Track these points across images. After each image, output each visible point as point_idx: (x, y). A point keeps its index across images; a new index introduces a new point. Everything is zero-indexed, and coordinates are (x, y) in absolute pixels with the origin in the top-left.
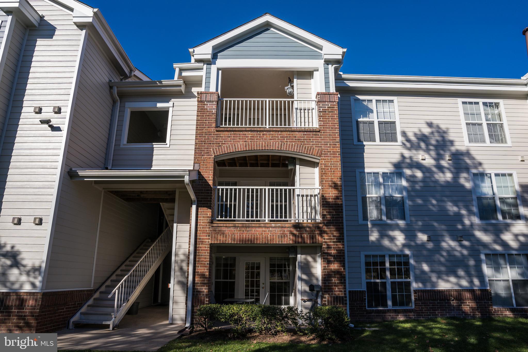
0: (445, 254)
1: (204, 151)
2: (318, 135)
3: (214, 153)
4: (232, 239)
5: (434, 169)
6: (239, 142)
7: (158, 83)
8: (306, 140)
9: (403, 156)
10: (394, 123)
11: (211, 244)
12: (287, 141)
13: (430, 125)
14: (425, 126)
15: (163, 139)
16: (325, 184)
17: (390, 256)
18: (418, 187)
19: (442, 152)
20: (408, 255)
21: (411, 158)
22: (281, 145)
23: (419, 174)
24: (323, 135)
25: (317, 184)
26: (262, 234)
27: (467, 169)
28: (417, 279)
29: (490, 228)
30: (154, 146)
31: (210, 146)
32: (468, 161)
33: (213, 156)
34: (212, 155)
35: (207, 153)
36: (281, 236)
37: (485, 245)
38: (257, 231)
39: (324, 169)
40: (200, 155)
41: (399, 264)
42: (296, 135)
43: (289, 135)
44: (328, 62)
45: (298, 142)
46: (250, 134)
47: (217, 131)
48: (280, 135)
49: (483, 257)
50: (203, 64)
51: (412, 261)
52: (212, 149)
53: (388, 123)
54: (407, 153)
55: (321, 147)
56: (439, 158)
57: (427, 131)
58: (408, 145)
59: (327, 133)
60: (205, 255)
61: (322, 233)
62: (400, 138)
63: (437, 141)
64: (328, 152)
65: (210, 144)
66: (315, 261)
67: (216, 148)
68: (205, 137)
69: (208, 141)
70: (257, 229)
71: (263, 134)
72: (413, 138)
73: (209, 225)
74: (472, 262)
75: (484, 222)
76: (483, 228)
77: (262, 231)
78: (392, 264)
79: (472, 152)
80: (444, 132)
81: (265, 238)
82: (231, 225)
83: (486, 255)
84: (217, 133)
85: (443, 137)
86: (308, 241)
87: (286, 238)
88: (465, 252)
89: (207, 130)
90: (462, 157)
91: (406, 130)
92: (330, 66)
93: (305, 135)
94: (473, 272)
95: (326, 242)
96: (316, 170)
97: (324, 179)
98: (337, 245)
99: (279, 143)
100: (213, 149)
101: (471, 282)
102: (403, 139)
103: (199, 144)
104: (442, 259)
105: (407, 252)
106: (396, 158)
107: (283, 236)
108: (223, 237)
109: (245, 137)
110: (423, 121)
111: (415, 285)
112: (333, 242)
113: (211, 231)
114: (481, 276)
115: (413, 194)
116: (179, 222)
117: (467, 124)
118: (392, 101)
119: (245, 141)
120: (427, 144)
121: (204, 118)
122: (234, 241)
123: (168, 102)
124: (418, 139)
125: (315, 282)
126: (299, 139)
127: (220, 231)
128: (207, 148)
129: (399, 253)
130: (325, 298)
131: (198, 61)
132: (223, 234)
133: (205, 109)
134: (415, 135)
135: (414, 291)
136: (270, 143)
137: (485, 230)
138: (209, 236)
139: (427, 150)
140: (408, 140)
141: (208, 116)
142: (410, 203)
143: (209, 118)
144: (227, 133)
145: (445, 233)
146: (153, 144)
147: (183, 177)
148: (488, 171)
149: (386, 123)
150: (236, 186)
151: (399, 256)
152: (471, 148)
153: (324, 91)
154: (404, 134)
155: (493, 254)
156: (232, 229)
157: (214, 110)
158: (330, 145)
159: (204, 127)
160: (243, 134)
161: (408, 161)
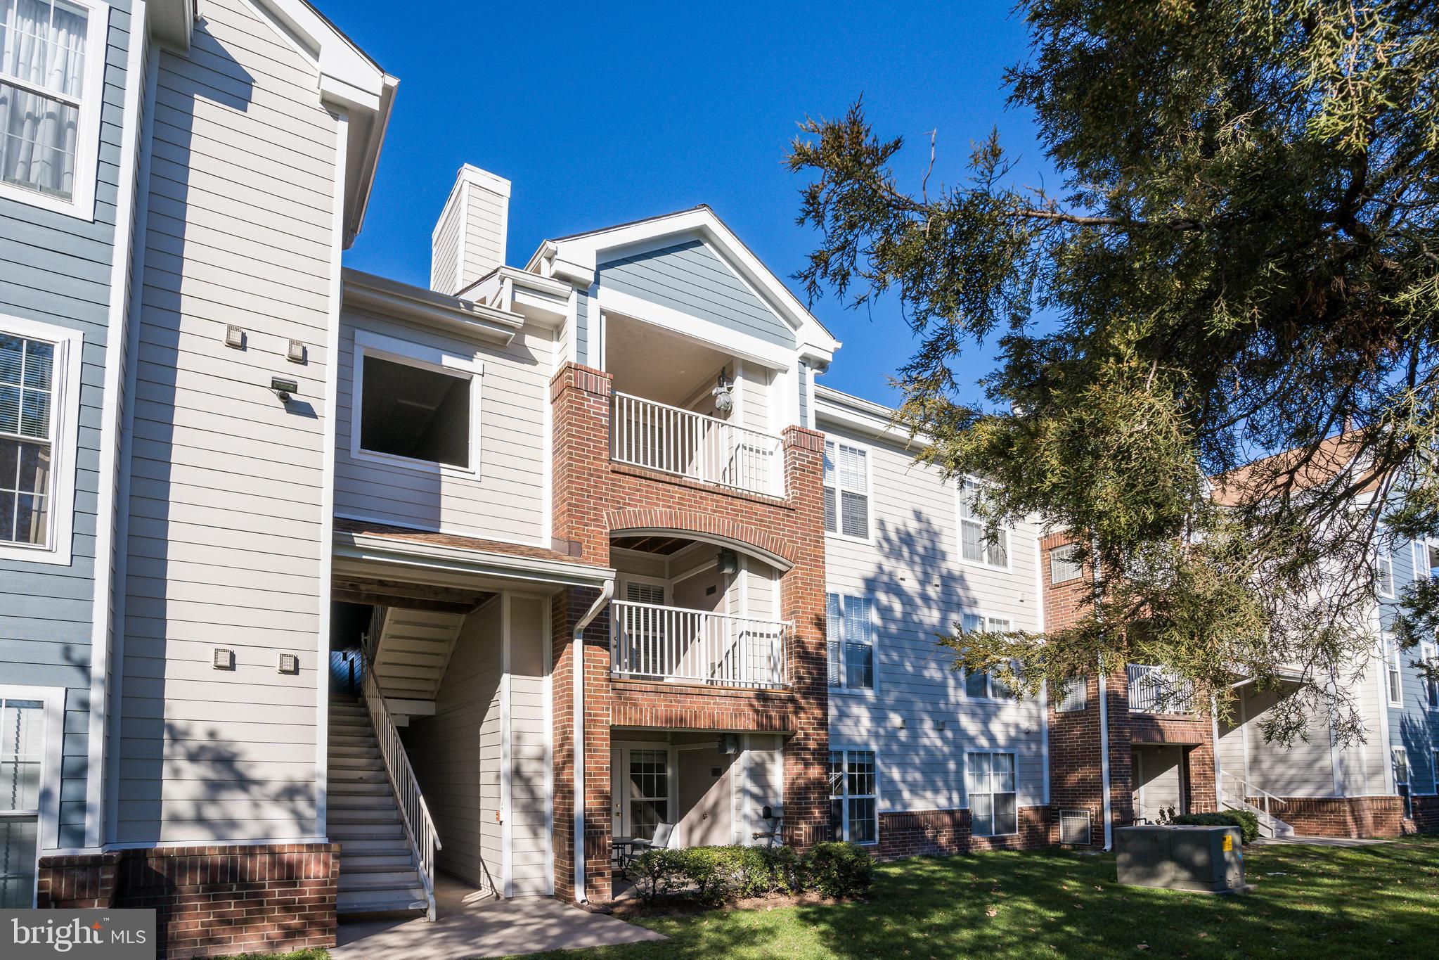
0: (922, 753)
1: (588, 513)
2: (792, 517)
3: (611, 524)
4: (651, 720)
5: (919, 601)
6: (658, 505)
7: (462, 305)
8: (773, 523)
9: (880, 567)
10: (864, 498)
11: (613, 725)
12: (742, 521)
13: (918, 516)
14: (911, 515)
15: (460, 458)
16: (802, 617)
17: (851, 754)
18: (893, 628)
19: (929, 570)
20: (873, 753)
21: (890, 575)
22: (733, 527)
23: (898, 607)
24: (799, 518)
25: (776, 615)
26: (703, 708)
27: (958, 606)
28: (885, 794)
29: (979, 711)
30: (443, 472)
31: (599, 504)
32: (960, 591)
33: (608, 531)
34: (605, 527)
35: (595, 520)
36: (736, 716)
37: (972, 740)
38: (695, 702)
39: (801, 588)
40: (580, 523)
41: (861, 767)
42: (758, 510)
43: (746, 507)
44: (805, 360)
45: (761, 525)
46: (676, 492)
47: (613, 472)
48: (731, 504)
49: (966, 758)
50: (570, 288)
51: (878, 762)
52: (604, 513)
53: (855, 497)
54: (888, 565)
55: (797, 543)
56: (925, 580)
57: (913, 526)
58: (885, 545)
59: (806, 515)
60: (602, 751)
61: (798, 709)
62: (874, 532)
63: (925, 548)
64: (808, 555)
65: (601, 499)
66: (772, 759)
67: (613, 513)
68: (588, 480)
69: (595, 492)
70: (695, 698)
71: (701, 497)
72: (893, 536)
73: (607, 686)
74: (952, 766)
75: (973, 700)
76: (971, 710)
77: (704, 703)
78: (851, 767)
79: (968, 577)
80: (936, 533)
81: (709, 714)
82: (649, 688)
83: (971, 754)
84: (614, 476)
85: (933, 542)
86: (777, 723)
87: (743, 719)
88: (946, 749)
89: (593, 464)
90: (953, 584)
91: (886, 518)
92: (808, 369)
93: (772, 512)
94: (953, 784)
95: (802, 729)
96: (776, 585)
97: (800, 607)
98: (818, 735)
99: (729, 522)
100: (608, 514)
101: (950, 799)
102: (879, 534)
103: (578, 495)
104: (917, 760)
105: (874, 747)
106: (870, 571)
107: (737, 715)
108: (636, 712)
109: (667, 496)
110: (909, 506)
111: (882, 805)
112: (814, 729)
113: (611, 698)
114: (961, 790)
115: (887, 641)
116: (514, 671)
117: (964, 522)
118: (863, 453)
119: (670, 507)
120: (913, 552)
121: (583, 433)
122: (656, 722)
123: (470, 357)
124: (900, 539)
125: (772, 801)
126: (762, 521)
127: (629, 699)
128: (595, 509)
129: (863, 749)
130: (801, 829)
131: (562, 278)
132: (635, 705)
133: (584, 411)
134: (898, 531)
135: (880, 814)
136: (714, 519)
137: (973, 715)
138: (608, 709)
139: (911, 563)
140: (887, 539)
141: (593, 429)
142: (883, 658)
143: (595, 436)
144: (632, 480)
145: (925, 717)
146: (441, 465)
147: (602, 582)
148: (982, 614)
149: (854, 496)
150: (662, 604)
151: (861, 754)
152: (967, 569)
153: (798, 424)
154: (882, 524)
155: (978, 754)
156: (652, 696)
157: (603, 418)
158: (810, 540)
159: (587, 457)
160: (665, 490)
161: (885, 578)
